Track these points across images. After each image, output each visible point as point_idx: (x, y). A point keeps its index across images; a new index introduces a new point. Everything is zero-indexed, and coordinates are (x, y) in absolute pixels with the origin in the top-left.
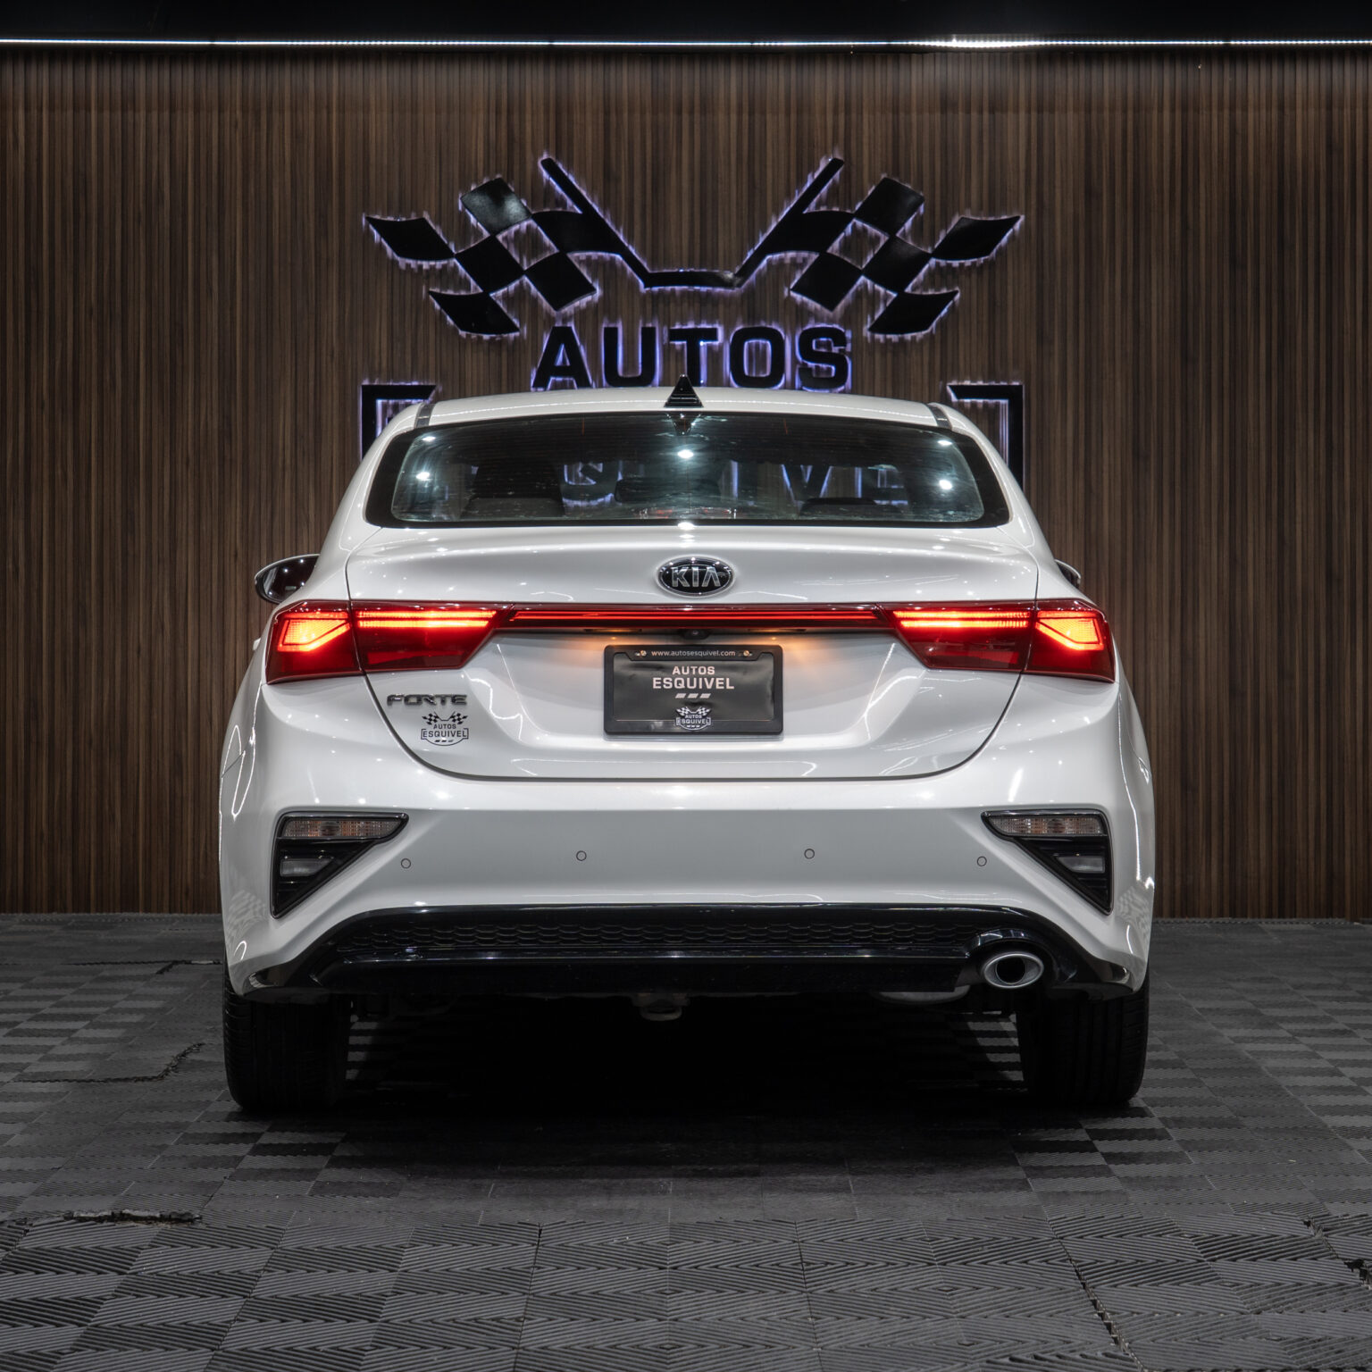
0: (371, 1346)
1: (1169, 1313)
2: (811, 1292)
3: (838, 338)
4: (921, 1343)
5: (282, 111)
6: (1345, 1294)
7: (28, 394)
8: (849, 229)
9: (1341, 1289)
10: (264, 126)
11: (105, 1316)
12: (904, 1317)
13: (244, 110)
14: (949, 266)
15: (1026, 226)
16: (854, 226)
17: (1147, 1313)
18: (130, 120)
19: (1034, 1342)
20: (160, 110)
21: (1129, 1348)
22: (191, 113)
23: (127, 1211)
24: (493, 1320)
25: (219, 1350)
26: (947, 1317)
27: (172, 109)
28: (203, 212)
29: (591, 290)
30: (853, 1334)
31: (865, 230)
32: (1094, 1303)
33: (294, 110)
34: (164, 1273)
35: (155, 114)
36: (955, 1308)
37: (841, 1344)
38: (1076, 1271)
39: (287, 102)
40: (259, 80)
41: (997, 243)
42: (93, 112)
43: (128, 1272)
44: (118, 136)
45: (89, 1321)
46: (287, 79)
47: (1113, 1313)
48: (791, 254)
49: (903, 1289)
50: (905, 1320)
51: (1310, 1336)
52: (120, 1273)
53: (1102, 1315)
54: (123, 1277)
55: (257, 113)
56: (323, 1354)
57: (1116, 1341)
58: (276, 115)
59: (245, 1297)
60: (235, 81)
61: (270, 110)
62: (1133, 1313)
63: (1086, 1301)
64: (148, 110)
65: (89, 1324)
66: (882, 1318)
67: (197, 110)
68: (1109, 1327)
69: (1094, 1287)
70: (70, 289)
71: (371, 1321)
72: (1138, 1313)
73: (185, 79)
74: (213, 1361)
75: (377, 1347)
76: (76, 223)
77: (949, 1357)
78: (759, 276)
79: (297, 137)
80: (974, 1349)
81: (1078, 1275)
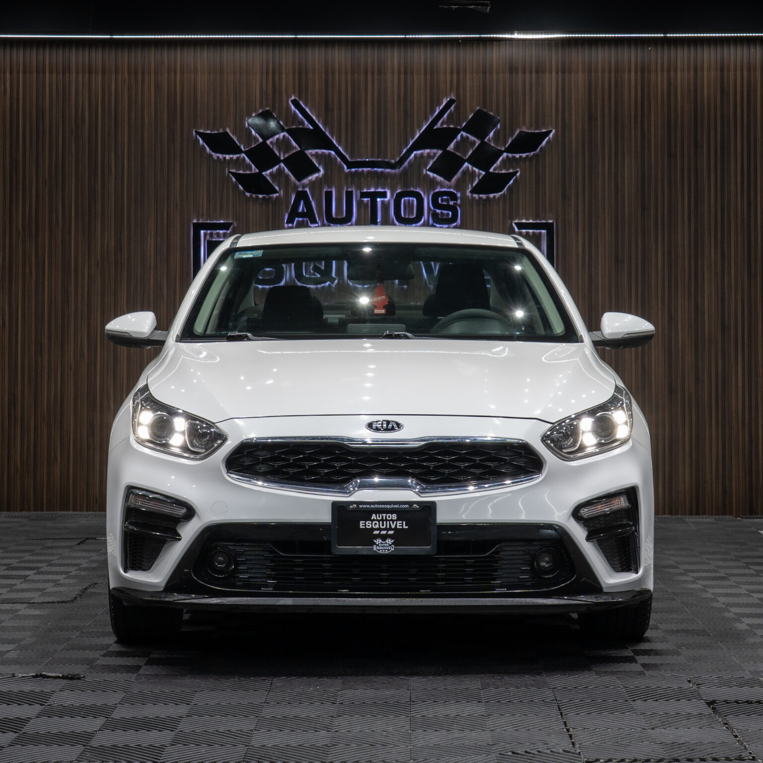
0: (170, 744)
1: (604, 729)
2: (412, 716)
3: (453, 196)
4: (467, 744)
5: (149, 73)
6: (702, 719)
7: (11, 228)
8: (459, 137)
9: (701, 717)
10: (140, 82)
11: (29, 728)
12: (460, 730)
13: (129, 73)
14: (514, 157)
15: (556, 135)
16: (462, 135)
17: (592, 729)
18: (67, 79)
19: (528, 744)
20: (83, 73)
21: (579, 747)
22: (100, 75)
23: (44, 673)
24: (238, 731)
25: (88, 746)
26: (484, 730)
27: (90, 73)
28: (107, 128)
29: (318, 171)
30: (431, 739)
31: (468, 137)
32: (565, 723)
33: (156, 73)
34: (65, 705)
35: (81, 75)
36: (489, 725)
37: (424, 744)
38: (558, 706)
39: (153, 68)
40: (138, 56)
41: (540, 145)
42: (47, 75)
43: (46, 704)
44: (61, 88)
45: (21, 730)
46: (153, 56)
47: (574, 729)
48: (427, 151)
49: (463, 715)
50: (461, 732)
51: (677, 741)
52: (42, 705)
53: (568, 730)
54: (42, 707)
55: (136, 73)
56: (144, 748)
57: (573, 744)
58: (146, 76)
59: (106, 718)
60: (125, 57)
61: (143, 73)
62: (585, 728)
63: (561, 722)
64: (77, 73)
65: (21, 732)
66: (448, 731)
67: (103, 73)
68: (571, 736)
69: (566, 715)
70: (34, 170)
71: (172, 731)
72: (587, 729)
73: (97, 56)
74: (84, 752)
75: (173, 745)
76: (37, 134)
77: (480, 752)
78: (410, 163)
79: (158, 87)
80: (495, 747)
81: (559, 708)
